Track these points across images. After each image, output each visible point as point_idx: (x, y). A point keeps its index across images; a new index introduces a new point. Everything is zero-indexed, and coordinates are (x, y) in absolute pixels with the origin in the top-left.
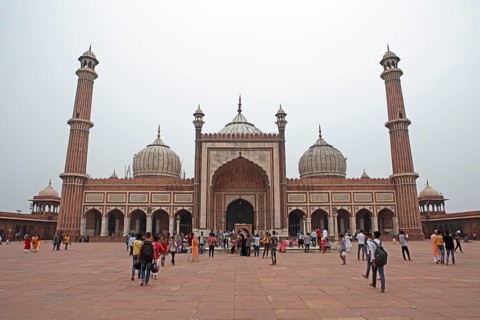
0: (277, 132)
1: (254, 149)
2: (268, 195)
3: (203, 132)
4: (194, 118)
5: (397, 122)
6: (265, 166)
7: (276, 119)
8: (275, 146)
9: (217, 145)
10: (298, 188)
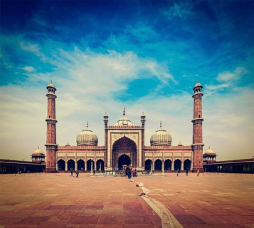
0: (141, 125)
1: (131, 133)
2: (136, 153)
3: (108, 125)
4: (104, 119)
5: (197, 120)
6: (135, 141)
7: (141, 119)
8: (140, 131)
9: (114, 131)
10: (150, 150)
